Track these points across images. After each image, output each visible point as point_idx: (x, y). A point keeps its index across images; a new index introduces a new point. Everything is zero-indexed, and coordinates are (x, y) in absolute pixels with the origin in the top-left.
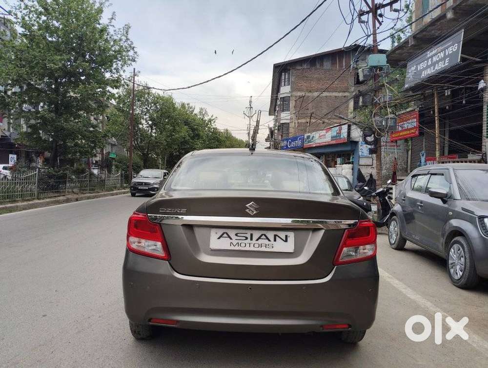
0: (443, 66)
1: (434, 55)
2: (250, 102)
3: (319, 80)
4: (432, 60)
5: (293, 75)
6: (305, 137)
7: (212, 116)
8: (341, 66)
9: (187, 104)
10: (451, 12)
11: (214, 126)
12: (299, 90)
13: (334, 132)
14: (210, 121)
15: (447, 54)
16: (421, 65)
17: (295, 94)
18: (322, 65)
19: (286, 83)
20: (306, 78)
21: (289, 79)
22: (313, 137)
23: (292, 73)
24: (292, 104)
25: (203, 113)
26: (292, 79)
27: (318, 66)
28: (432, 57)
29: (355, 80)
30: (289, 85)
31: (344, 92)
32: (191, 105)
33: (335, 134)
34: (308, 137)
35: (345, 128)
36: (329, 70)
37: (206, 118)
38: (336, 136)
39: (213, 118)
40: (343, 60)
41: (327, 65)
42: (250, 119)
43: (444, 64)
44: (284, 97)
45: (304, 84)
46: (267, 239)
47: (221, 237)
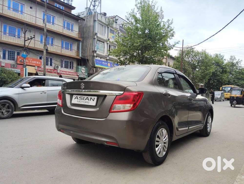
7: (239, 60)
9: (219, 55)
11: (240, 66)
14: (237, 63)
25: (233, 58)
32: (221, 55)
37: (235, 62)
39: (240, 61)
46: (88, 99)
47: (75, 98)
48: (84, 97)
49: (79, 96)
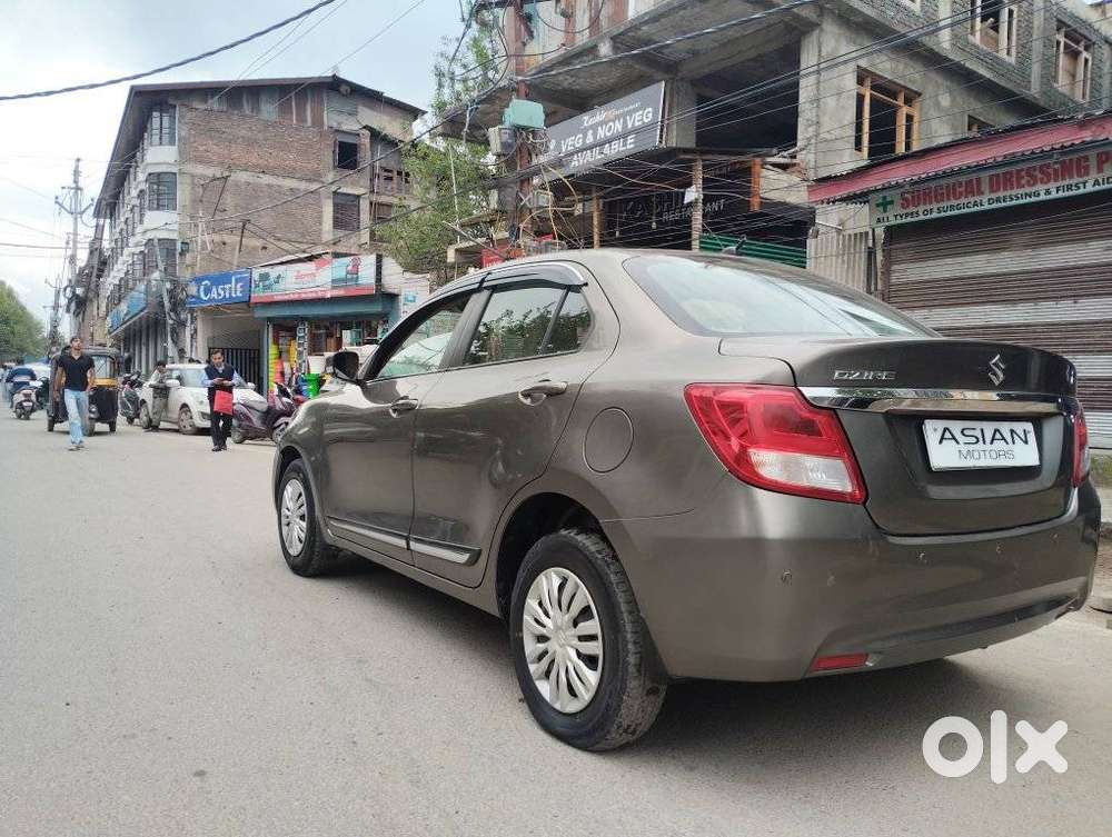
0: (621, 149)
1: (601, 124)
2: (76, 173)
3: (250, 143)
4: (595, 134)
5: (184, 120)
6: (256, 276)
8: (302, 119)
10: (608, 45)
12: (201, 161)
13: (339, 268)
15: (630, 126)
16: (570, 141)
17: (189, 168)
18: (256, 108)
19: (166, 138)
20: (217, 135)
21: (172, 128)
22: (279, 277)
23: (182, 117)
24: (183, 194)
26: (181, 131)
27: (247, 109)
28: (594, 128)
29: (334, 156)
30: (172, 143)
31: (310, 180)
33: (342, 274)
34: (265, 277)
35: (367, 264)
36: (274, 124)
38: (345, 280)
40: (305, 105)
41: (269, 110)
42: (76, 219)
43: (625, 145)
44: (159, 174)
45: (213, 148)
46: (1004, 439)
47: (942, 438)
48: (982, 430)
49: (956, 426)
